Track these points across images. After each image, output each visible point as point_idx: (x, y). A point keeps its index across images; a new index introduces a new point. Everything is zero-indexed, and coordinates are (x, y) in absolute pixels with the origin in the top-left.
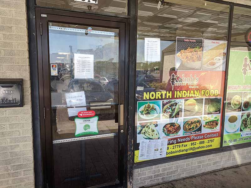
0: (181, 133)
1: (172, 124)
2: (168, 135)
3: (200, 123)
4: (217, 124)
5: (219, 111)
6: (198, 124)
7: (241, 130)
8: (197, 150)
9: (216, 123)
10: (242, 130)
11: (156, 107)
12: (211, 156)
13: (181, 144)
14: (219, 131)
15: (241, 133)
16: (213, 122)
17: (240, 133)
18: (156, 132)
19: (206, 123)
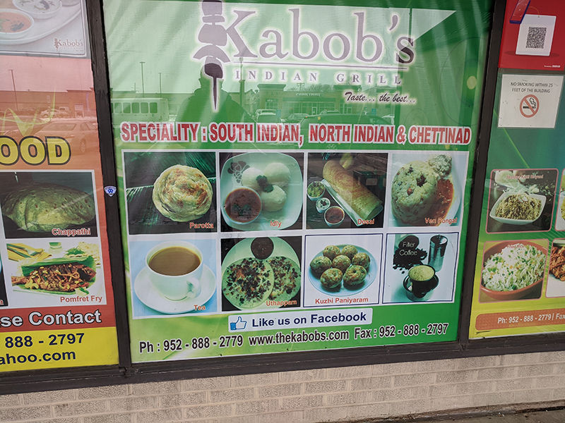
4: (87, 278)
5: (91, 224)
7: (227, 306)
9: (79, 271)
10: (235, 303)
14: (104, 302)
15: (232, 316)
16: (64, 266)
17: (226, 319)
19: (28, 270)
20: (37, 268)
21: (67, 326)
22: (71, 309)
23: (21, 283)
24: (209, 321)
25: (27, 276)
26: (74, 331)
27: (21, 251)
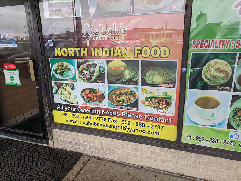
0: (106, 104)
1: (92, 91)
2: (88, 102)
3: (135, 96)
4: (168, 104)
5: (173, 83)
11: (70, 66)
13: (107, 118)
14: (174, 115)
19: (147, 98)
20: (150, 98)
21: (158, 122)
22: (160, 116)
23: (144, 103)
25: (146, 101)
26: (160, 125)
27: (145, 91)
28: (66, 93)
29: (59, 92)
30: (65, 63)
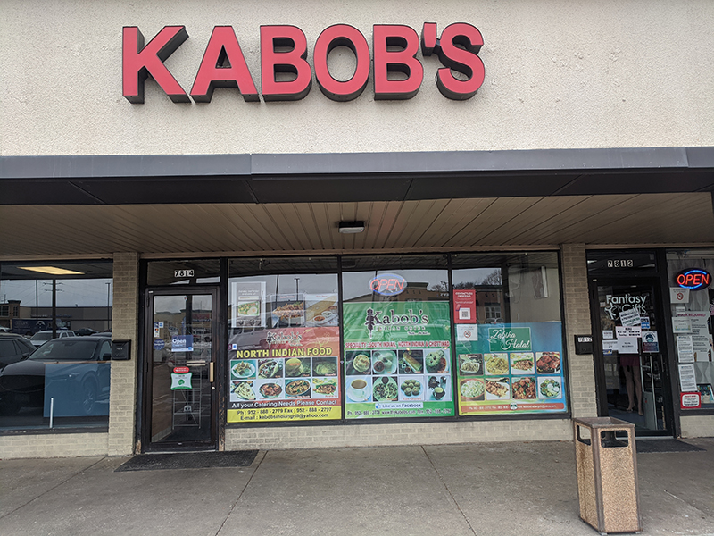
0: (283, 396)
1: (271, 385)
2: (266, 397)
3: (308, 386)
4: (333, 389)
5: (336, 372)
6: (305, 387)
7: (375, 400)
8: (306, 419)
9: (332, 387)
10: (377, 399)
11: (251, 365)
12: (327, 428)
13: (283, 409)
14: (338, 397)
15: (376, 403)
16: (327, 385)
17: (374, 404)
18: (251, 392)
20: (320, 386)
22: (328, 399)
23: (315, 391)
24: (369, 405)
25: (317, 388)
26: (329, 407)
27: (316, 381)
28: (245, 390)
29: (237, 390)
30: (245, 364)
